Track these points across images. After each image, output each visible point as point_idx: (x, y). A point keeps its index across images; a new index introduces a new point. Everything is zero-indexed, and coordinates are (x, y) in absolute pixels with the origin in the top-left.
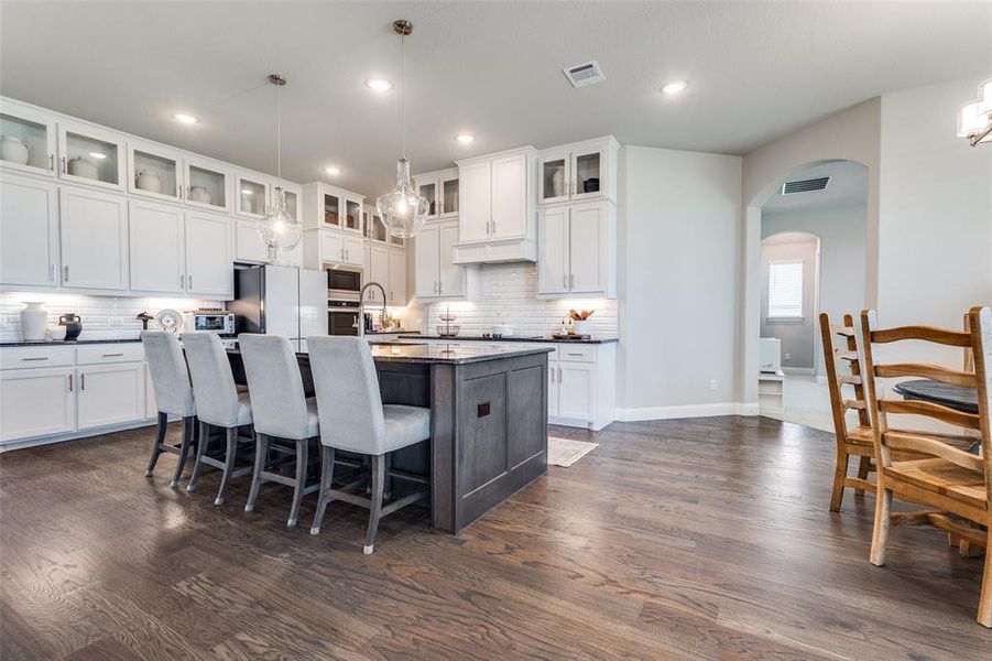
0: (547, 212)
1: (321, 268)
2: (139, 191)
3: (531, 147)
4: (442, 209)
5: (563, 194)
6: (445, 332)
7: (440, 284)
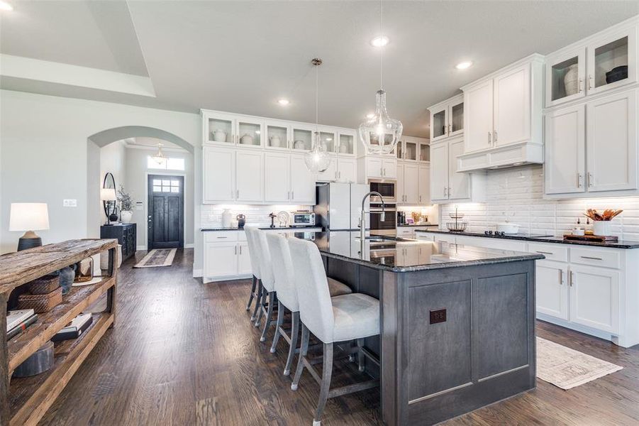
0: (556, 114)
1: (367, 182)
2: (270, 147)
3: (536, 54)
4: (451, 129)
5: (576, 90)
6: (453, 228)
7: (449, 189)
